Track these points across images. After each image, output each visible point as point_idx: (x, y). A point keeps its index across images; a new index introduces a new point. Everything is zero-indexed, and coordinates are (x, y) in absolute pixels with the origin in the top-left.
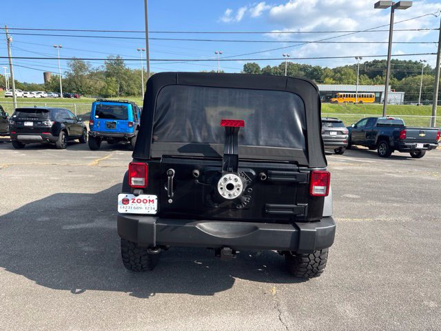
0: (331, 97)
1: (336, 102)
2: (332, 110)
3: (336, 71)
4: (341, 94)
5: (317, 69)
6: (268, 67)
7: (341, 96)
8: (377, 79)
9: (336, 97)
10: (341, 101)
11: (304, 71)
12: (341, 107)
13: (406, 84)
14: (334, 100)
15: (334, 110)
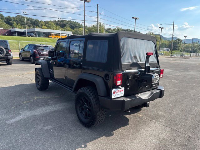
0: (48, 35)
1: (51, 37)
2: (51, 41)
3: (46, 23)
4: (53, 34)
5: (36, 21)
6: (9, 16)
7: (53, 35)
8: (65, 29)
9: (50, 35)
10: (53, 37)
11: (30, 21)
12: (54, 40)
13: (76, 31)
14: (50, 36)
15: (52, 41)
